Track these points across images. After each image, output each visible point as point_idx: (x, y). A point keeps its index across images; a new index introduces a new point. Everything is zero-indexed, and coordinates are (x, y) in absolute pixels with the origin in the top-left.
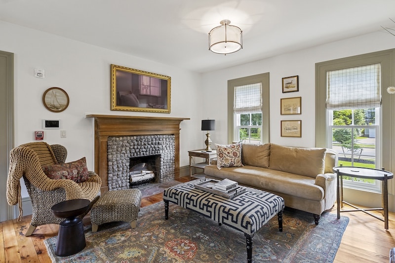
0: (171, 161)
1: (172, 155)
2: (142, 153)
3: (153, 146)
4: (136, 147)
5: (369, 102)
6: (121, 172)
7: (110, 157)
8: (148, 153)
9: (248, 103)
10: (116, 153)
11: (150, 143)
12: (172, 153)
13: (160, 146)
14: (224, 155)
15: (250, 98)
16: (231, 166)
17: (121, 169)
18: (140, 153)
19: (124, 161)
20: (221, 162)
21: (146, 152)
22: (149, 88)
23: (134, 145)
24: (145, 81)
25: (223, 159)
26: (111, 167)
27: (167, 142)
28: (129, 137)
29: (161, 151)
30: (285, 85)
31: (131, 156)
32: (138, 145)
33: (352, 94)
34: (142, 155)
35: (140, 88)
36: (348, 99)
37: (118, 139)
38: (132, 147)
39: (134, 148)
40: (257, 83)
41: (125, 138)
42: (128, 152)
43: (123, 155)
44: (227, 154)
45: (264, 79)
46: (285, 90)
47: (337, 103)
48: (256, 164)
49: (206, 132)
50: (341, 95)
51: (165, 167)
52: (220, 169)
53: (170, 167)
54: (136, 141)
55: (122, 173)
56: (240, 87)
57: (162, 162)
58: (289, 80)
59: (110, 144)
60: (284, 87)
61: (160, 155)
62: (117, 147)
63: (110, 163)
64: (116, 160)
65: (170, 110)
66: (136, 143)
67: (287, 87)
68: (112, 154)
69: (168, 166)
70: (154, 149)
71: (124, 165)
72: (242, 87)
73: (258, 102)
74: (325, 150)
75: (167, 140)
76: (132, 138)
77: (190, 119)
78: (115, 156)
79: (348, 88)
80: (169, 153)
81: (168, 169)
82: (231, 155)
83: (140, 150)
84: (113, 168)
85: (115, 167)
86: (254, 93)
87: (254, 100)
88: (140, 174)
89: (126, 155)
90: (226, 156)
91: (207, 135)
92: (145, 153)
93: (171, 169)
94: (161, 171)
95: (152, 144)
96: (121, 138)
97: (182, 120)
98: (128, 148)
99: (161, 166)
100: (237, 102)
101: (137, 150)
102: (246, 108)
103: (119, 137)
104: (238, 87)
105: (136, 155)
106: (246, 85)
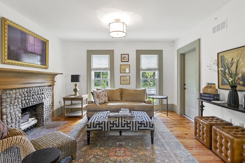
0: (50, 107)
1: (50, 102)
2: (31, 103)
3: (38, 96)
4: (26, 98)
5: (155, 69)
6: (14, 124)
7: (4, 110)
8: (35, 102)
9: (101, 66)
10: (10, 106)
11: (37, 94)
12: (50, 100)
13: (43, 96)
14: (100, 96)
15: (102, 63)
16: (105, 103)
17: (14, 120)
18: (29, 103)
19: (17, 113)
20: (99, 101)
21: (34, 101)
22: (34, 47)
23: (25, 97)
24: (31, 40)
25: (100, 99)
26: (5, 121)
27: (48, 92)
28: (21, 90)
29: (44, 100)
30: (122, 58)
31: (22, 106)
32: (28, 96)
33: (149, 65)
34: (31, 105)
35: (27, 46)
36: (148, 67)
37: (11, 92)
38: (23, 99)
39: (25, 100)
40: (107, 54)
41: (17, 91)
42: (20, 103)
43: (16, 107)
44: (101, 96)
45: (111, 53)
46: (123, 60)
47: (144, 69)
48: (114, 100)
49: (74, 83)
50: (145, 65)
51: (46, 112)
52: (99, 105)
53: (49, 112)
54: (27, 92)
55: (16, 124)
56: (95, 55)
57: (44, 109)
58: (125, 56)
59: (5, 97)
60: (122, 59)
61: (43, 103)
62: (11, 100)
63: (5, 117)
64: (10, 113)
65: (48, 66)
66: (26, 95)
67: (123, 59)
68: (6, 107)
69: (48, 111)
70: (39, 99)
71: (17, 116)
72: (97, 55)
73: (107, 65)
74: (146, 89)
75: (48, 90)
76: (23, 90)
77: (62, 74)
78: (9, 109)
79: (148, 63)
80: (49, 101)
81: (48, 113)
82: (104, 96)
83: (29, 100)
84: (7, 121)
85: (9, 120)
86: (105, 60)
87: (105, 64)
88: (27, 122)
89: (18, 106)
90: (101, 97)
91: (76, 85)
92: (33, 103)
93: (50, 113)
94: (44, 116)
95: (38, 94)
96: (14, 91)
97: (57, 75)
98: (20, 100)
99: (44, 112)
100: (93, 64)
101: (27, 101)
102: (100, 68)
103: (12, 90)
104: (94, 55)
105: (26, 105)
106: (100, 54)
